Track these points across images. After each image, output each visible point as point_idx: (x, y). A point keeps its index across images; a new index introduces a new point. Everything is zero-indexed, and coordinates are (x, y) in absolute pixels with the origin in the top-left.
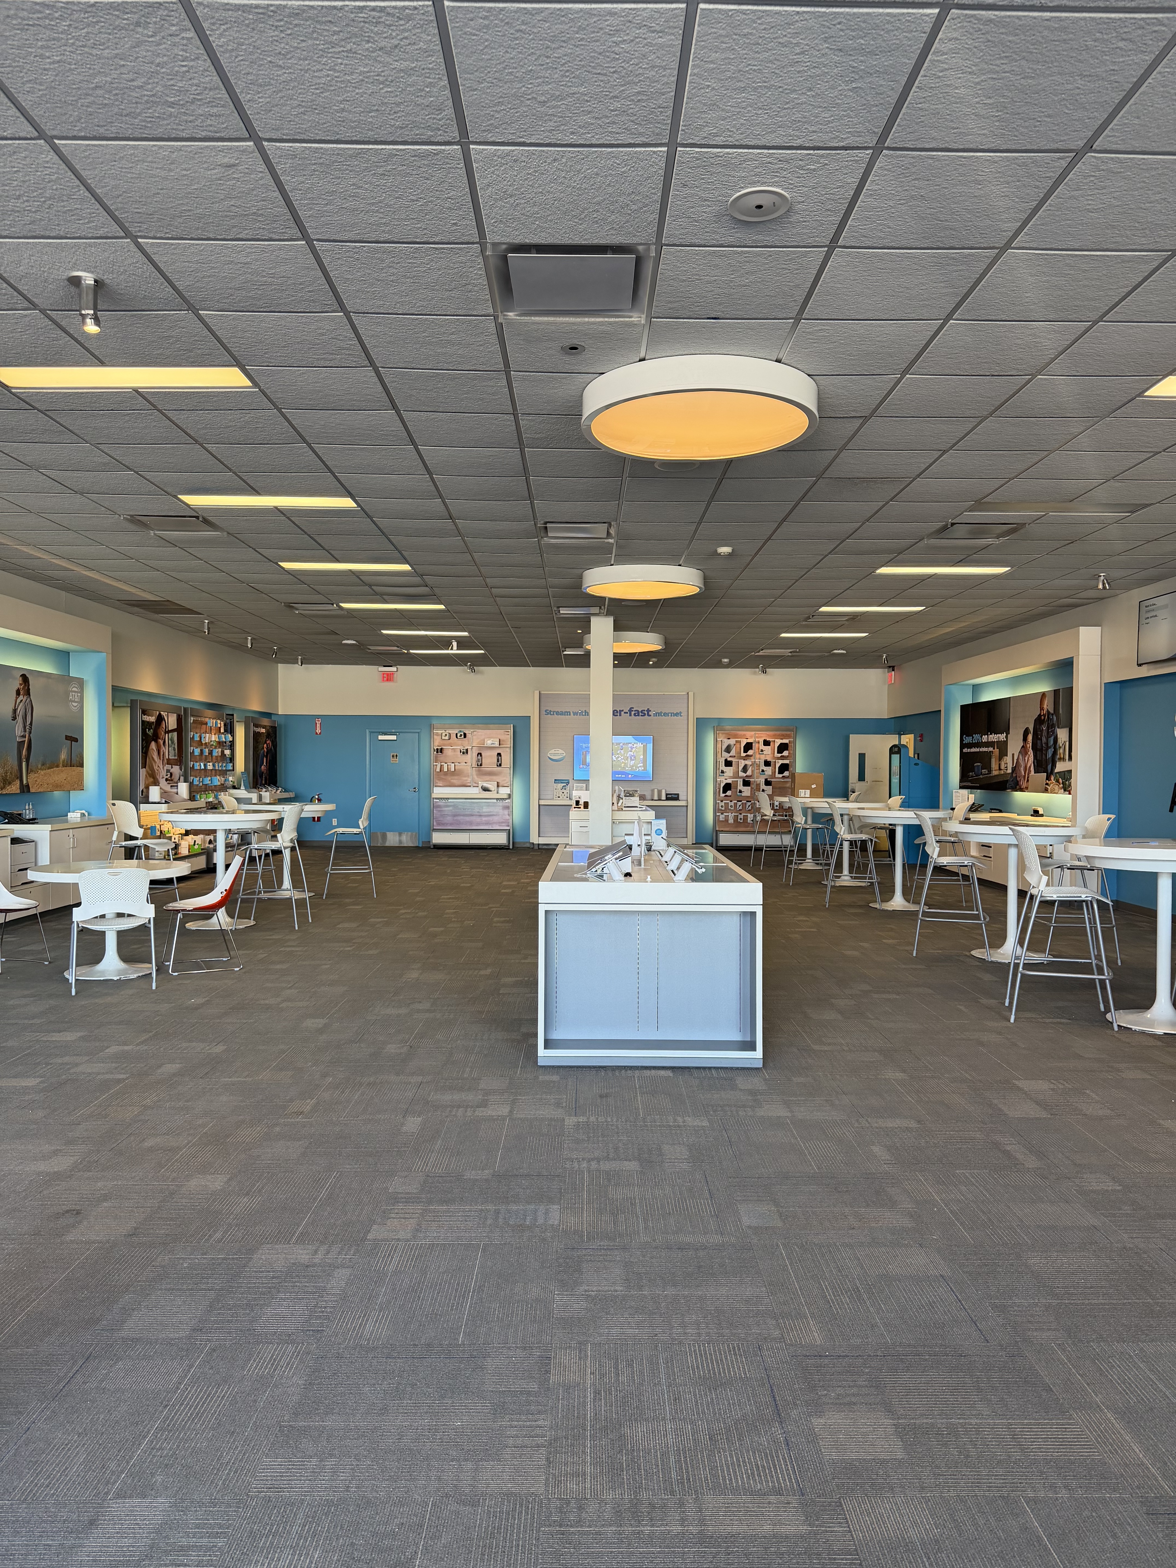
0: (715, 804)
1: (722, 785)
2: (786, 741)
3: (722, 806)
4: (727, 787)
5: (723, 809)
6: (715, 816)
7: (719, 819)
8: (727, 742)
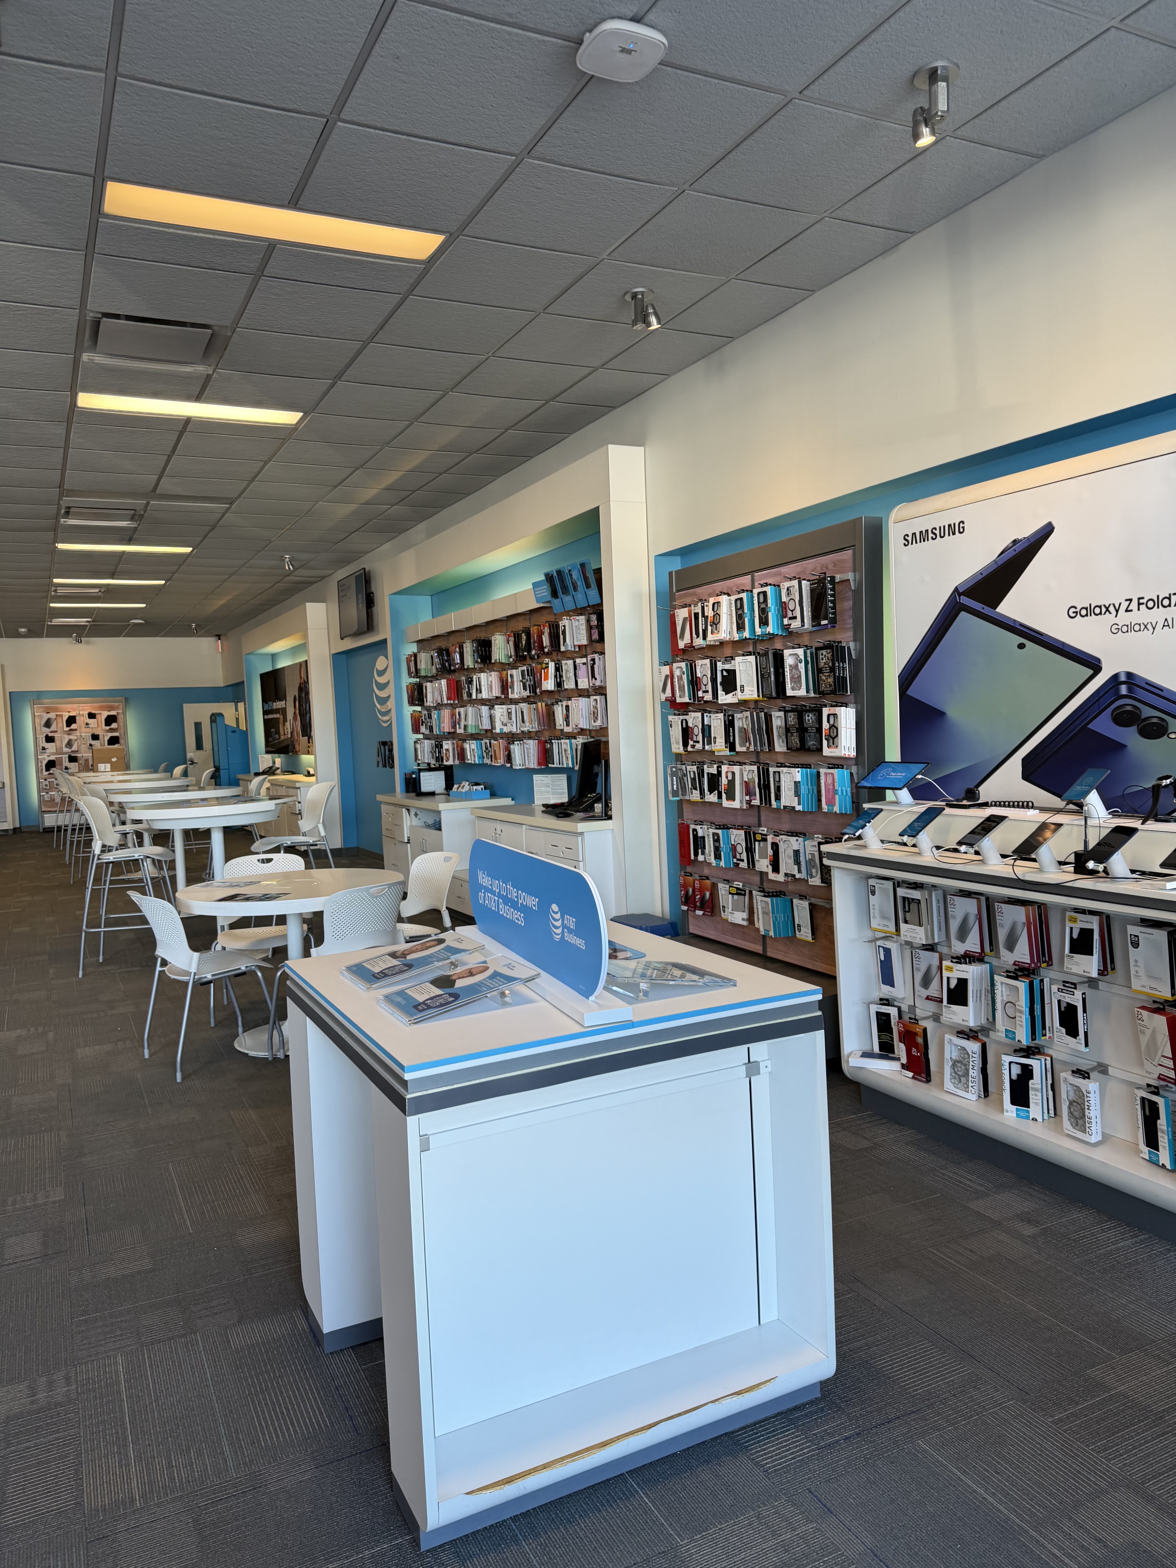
0: (39, 783)
1: (44, 763)
2: (113, 713)
3: (46, 785)
4: (51, 765)
5: (48, 788)
6: (40, 796)
7: (43, 799)
8: (46, 717)
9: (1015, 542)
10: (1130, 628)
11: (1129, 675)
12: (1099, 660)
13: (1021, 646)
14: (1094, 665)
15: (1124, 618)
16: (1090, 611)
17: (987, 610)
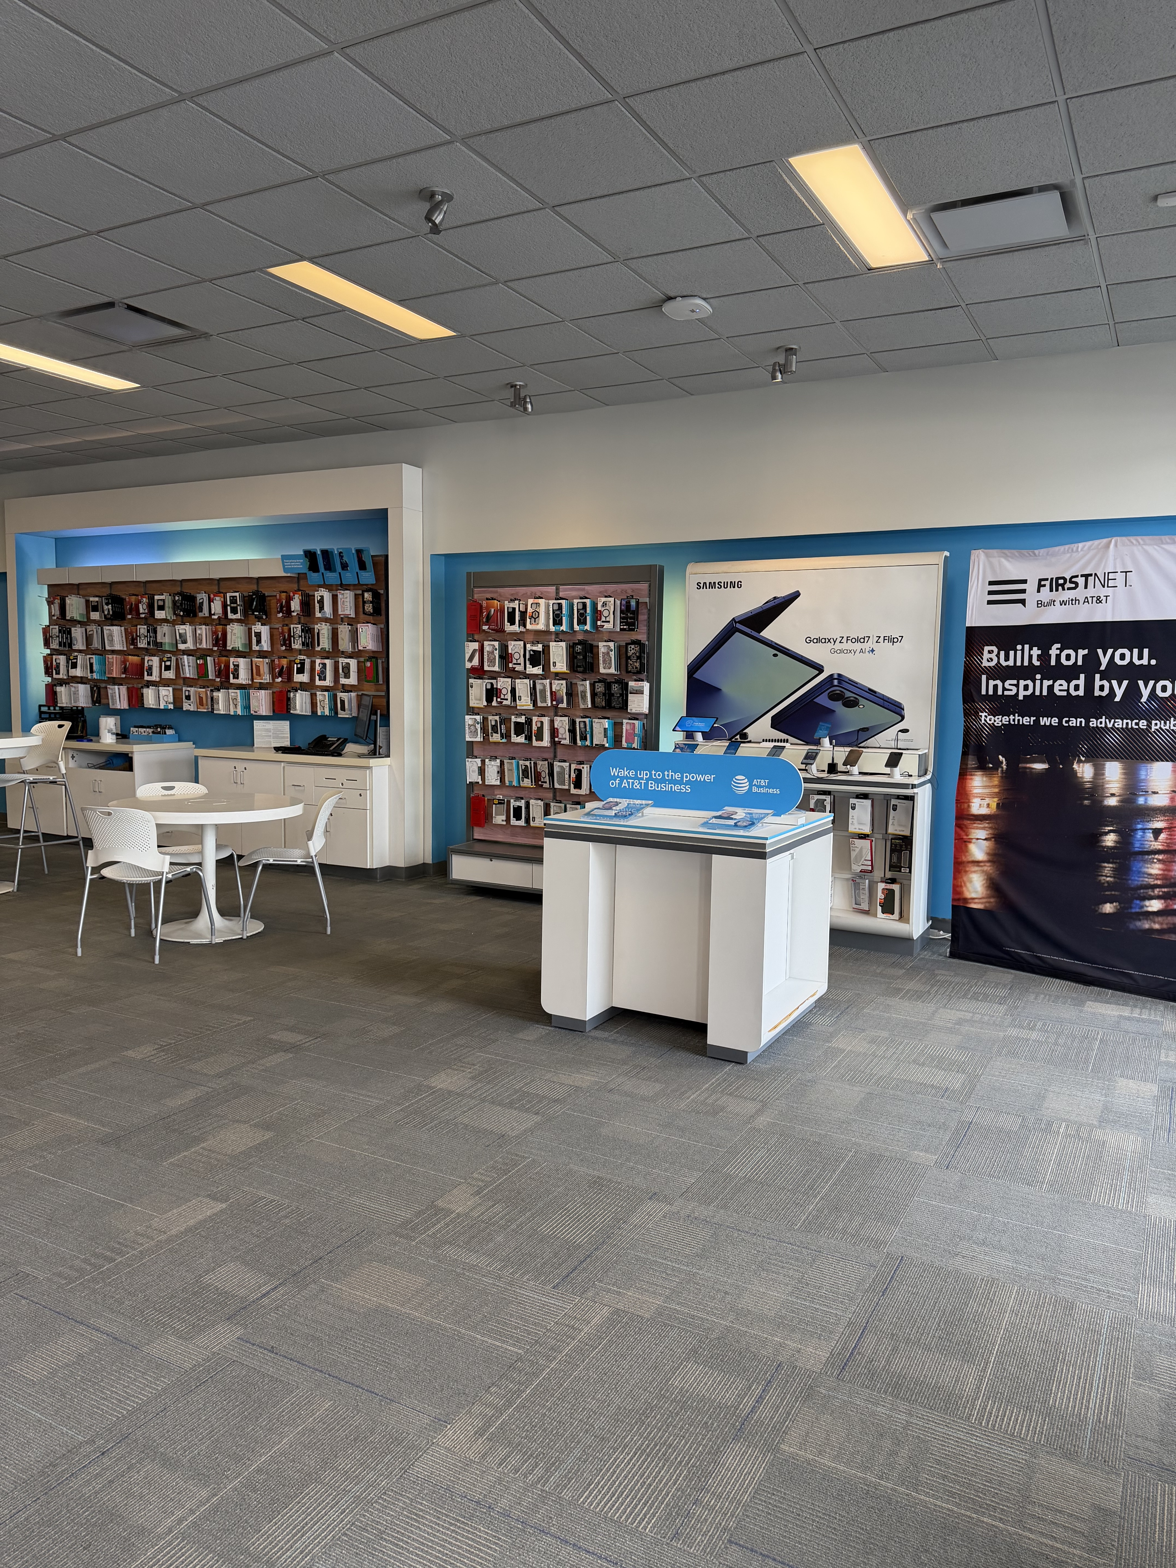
9: (775, 598)
10: (842, 651)
11: (839, 675)
12: (823, 667)
13: (775, 655)
14: (820, 669)
15: (838, 646)
16: (819, 640)
17: (754, 633)
